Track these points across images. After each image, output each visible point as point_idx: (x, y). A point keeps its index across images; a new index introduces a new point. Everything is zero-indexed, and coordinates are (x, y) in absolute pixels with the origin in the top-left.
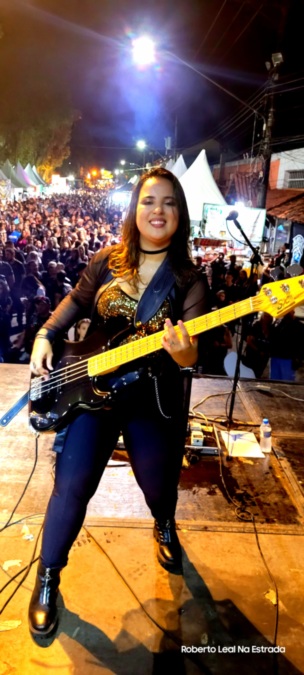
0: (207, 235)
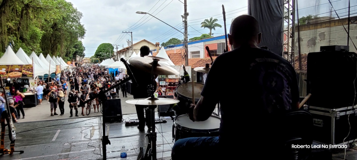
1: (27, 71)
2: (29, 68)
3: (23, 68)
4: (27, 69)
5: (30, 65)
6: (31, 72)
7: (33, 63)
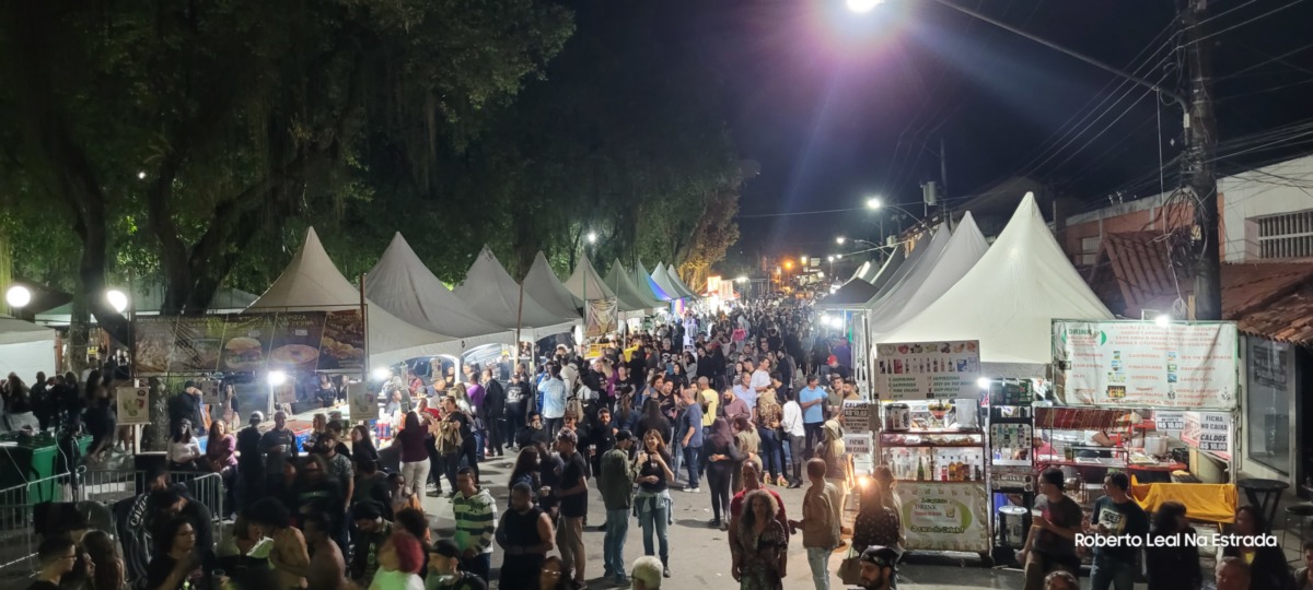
0: (1072, 400)
1: (339, 344)
2: (349, 328)
3: (324, 330)
4: (339, 330)
5: (353, 312)
6: (355, 346)
7: (362, 304)
